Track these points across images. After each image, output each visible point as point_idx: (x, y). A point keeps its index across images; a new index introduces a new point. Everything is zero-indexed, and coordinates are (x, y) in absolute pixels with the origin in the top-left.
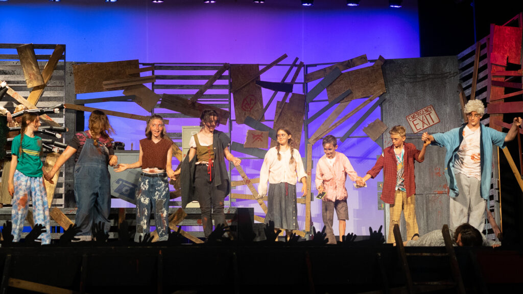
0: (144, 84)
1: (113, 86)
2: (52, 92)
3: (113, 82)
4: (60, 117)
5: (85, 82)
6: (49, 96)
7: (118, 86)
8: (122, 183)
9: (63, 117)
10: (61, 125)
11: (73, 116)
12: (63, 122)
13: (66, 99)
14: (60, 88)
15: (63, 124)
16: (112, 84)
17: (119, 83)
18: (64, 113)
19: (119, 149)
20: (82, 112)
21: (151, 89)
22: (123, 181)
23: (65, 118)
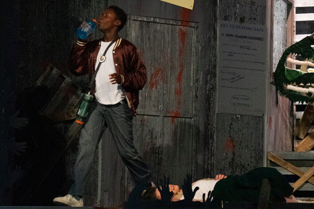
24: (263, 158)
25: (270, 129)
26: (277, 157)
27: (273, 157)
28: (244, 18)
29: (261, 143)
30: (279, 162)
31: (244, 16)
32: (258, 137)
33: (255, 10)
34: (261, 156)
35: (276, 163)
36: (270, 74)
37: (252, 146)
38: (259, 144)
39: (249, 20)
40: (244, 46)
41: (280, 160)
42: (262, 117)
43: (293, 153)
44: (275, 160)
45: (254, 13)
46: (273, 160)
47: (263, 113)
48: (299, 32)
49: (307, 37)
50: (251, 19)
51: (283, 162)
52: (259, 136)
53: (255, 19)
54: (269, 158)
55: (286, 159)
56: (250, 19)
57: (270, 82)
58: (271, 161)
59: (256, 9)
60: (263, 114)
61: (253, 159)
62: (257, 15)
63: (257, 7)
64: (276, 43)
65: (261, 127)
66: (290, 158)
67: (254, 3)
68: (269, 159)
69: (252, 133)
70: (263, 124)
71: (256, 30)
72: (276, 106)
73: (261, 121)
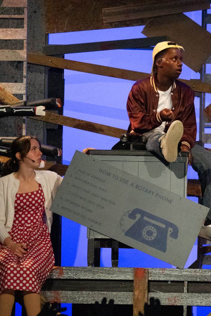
0: (187, 14)
1: (122, 18)
3: (121, 8)
4: (16, 82)
5: (66, 10)
7: (133, 17)
8: (141, 219)
9: (22, 81)
10: (20, 96)
11: (42, 78)
12: (23, 91)
13: (28, 43)
14: (15, 21)
16: (119, 13)
17: (135, 11)
18: (25, 74)
19: (137, 148)
20: (61, 71)
21: (200, 24)
22: (143, 213)
23: (27, 83)
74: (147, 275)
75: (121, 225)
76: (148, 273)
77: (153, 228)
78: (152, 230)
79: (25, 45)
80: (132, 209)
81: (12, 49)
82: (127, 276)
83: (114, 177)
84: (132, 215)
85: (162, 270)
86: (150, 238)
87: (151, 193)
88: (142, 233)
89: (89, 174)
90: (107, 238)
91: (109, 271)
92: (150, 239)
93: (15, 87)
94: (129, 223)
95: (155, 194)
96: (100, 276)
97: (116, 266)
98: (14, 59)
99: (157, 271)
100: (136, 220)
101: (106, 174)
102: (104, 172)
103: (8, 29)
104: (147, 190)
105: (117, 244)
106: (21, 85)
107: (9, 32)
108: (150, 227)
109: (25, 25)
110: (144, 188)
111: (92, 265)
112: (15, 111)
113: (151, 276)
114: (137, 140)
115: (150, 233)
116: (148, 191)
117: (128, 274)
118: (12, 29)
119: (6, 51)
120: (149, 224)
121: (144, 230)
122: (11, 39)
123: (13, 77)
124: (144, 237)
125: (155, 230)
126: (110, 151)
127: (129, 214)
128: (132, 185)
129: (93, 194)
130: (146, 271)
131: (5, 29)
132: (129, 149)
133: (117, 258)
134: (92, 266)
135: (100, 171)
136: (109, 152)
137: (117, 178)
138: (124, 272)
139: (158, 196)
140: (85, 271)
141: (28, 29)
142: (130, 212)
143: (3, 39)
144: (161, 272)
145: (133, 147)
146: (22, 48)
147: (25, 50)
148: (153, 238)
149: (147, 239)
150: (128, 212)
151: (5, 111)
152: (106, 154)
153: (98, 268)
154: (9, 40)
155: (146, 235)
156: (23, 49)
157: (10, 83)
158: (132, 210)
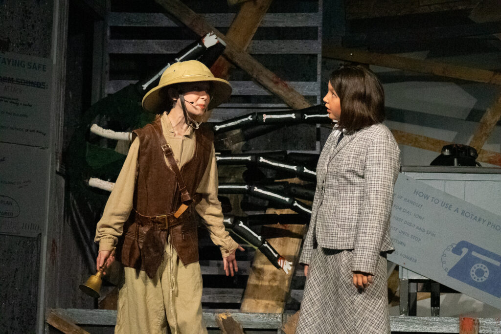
2: (288, 15)
4: (308, 80)
6: (280, 25)
8: (469, 254)
9: (315, 80)
10: (311, 99)
12: (317, 92)
13: (324, 32)
15: (315, 97)
19: (462, 163)
22: (471, 247)
23: (322, 83)
24: (36, 319)
25: (53, 263)
26: (65, 320)
27: (57, 319)
28: (9, 41)
29: (33, 291)
30: (67, 329)
31: (8, 38)
32: (28, 277)
33: (30, 27)
34: (32, 316)
35: (61, 330)
36: (57, 156)
37: (16, 296)
38: (30, 292)
39: (18, 47)
40: (6, 98)
41: (69, 324)
42: (38, 239)
43: (95, 311)
44: (60, 325)
45: (29, 34)
46: (55, 326)
47: (39, 232)
48: (115, 74)
49: (131, 84)
50: (23, 44)
51: (75, 330)
52: (30, 278)
53: (30, 45)
54: (49, 321)
55: (82, 323)
56: (20, 44)
57: (56, 171)
58: (51, 327)
59: (33, 26)
60: (41, 234)
61: (16, 322)
62: (34, 39)
63: (35, 22)
64: (71, 96)
65: (34, 259)
66: (89, 322)
67: (30, 13)
68: (48, 323)
69: (17, 269)
70: (39, 254)
71: (31, 67)
72: (66, 219)
73: (36, 246)
74: (476, 327)
75: (443, 262)
76: (479, 324)
77: (484, 266)
78: (483, 268)
79: (320, 34)
80: (457, 241)
81: (302, 39)
82: (451, 328)
83: (433, 201)
84: (457, 250)
85: (497, 321)
86: (480, 279)
87: (482, 221)
88: (469, 272)
89: (401, 197)
90: (425, 278)
91: (427, 321)
92: (480, 281)
93: (307, 87)
94: (453, 260)
95: (486, 223)
96: (416, 328)
97: (436, 316)
98: (306, 51)
99: (490, 322)
100: (463, 255)
101: (423, 197)
102: (421, 194)
103: (298, 14)
104: (476, 217)
105: (439, 286)
106: (314, 84)
107: (300, 18)
108: (480, 265)
109: (320, 8)
110: (473, 215)
111: (405, 313)
112: (307, 117)
113: (482, 328)
114: (464, 153)
115: (480, 273)
116: (478, 218)
117: (451, 325)
118: (303, 14)
119: (296, 42)
120: (479, 260)
121: (473, 268)
122: (301, 26)
123: (304, 75)
124: (473, 277)
125: (487, 269)
126: (428, 168)
127: (453, 248)
128: (457, 210)
129: (406, 222)
130: (476, 322)
131: (294, 14)
132: (453, 164)
133: (438, 305)
134: (406, 315)
135: (416, 193)
136: (426, 168)
137: (437, 201)
138: (447, 323)
139: (491, 225)
140: (396, 321)
141: (323, 14)
142: (454, 246)
143: (292, 26)
144: (495, 323)
145: (458, 163)
146: (315, 38)
147: (320, 40)
148: (484, 279)
149: (476, 280)
150: (451, 246)
151: (294, 117)
152: (423, 171)
153: (413, 317)
154: (300, 28)
155: (475, 276)
156: (317, 39)
157: (300, 83)
158: (457, 243)
